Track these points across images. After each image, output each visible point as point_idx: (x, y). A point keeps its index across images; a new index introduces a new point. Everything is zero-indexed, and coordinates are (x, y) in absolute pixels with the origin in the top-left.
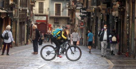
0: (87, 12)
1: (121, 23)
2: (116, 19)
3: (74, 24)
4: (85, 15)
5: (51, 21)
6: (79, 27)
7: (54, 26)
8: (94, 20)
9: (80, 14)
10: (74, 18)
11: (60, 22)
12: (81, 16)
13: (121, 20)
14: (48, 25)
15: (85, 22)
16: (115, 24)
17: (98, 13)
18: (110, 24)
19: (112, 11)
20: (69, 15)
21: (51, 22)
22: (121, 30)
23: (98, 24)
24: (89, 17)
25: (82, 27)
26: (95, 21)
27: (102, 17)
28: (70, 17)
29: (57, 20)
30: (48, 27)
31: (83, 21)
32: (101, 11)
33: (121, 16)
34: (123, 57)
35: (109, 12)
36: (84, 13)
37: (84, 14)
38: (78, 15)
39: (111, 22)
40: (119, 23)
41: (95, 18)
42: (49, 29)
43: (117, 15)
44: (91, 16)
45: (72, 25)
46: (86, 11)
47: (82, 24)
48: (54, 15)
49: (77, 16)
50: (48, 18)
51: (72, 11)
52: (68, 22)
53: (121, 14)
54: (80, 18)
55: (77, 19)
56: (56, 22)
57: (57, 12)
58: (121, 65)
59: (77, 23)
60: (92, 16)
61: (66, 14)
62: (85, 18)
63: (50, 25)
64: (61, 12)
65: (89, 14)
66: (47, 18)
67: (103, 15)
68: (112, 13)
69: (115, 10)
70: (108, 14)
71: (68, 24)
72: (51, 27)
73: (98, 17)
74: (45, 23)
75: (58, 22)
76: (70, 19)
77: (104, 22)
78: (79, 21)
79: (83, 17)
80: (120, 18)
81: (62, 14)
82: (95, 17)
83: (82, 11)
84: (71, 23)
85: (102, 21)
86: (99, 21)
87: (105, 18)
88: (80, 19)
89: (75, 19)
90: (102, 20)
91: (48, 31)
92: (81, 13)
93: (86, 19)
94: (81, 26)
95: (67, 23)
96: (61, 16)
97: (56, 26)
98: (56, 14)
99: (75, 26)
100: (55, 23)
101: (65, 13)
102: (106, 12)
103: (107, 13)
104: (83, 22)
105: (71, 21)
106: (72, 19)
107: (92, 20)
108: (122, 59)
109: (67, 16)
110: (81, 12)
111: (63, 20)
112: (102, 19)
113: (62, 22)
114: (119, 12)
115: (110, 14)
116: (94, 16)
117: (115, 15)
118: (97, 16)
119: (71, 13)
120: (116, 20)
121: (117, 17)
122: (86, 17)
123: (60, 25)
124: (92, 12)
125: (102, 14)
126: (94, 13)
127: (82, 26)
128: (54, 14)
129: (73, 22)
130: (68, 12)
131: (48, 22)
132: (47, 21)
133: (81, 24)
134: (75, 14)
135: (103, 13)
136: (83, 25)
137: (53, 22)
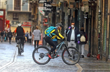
0: (52, 6)
1: (92, 20)
2: (86, 15)
3: (36, 20)
4: (50, 10)
5: (9, 16)
6: (42, 24)
7: (13, 22)
8: (60, 16)
9: (43, 9)
10: (36, 13)
11: (19, 18)
12: (44, 11)
13: (91, 16)
14: (5, 21)
15: (49, 18)
16: (84, 20)
17: (65, 8)
18: (79, 21)
19: (81, 6)
20: (30, 9)
21: (9, 18)
22: (92, 28)
23: (64, 21)
24: (54, 12)
25: (46, 24)
26: (61, 18)
27: (69, 12)
28: (31, 11)
29: (16, 15)
30: (5, 23)
31: (47, 16)
32: (68, 5)
33: (91, 12)
34: (93, 60)
35: (78, 6)
36: (49, 7)
37: (48, 9)
38: (41, 9)
39: (80, 19)
40: (89, 20)
41: (61, 14)
42: (6, 26)
43: (87, 11)
44: (56, 11)
45: (34, 21)
46: (50, 6)
47: (46, 21)
48: (13, 10)
49: (40, 11)
50: (6, 12)
51: (34, 5)
52: (30, 18)
53: (92, 10)
54: (43, 13)
55: (40, 15)
56: (15, 17)
57: (17, 6)
58: (91, 69)
59: (40, 19)
60: (58, 11)
61: (27, 9)
62: (49, 13)
63: (9, 21)
64: (21, 6)
65: (54, 9)
66: (4, 13)
67: (70, 11)
68: (81, 8)
69: (85, 5)
70: (76, 10)
71: (30, 20)
72: (9, 24)
73: (64, 13)
74: (2, 19)
75: (17, 18)
76: (32, 14)
77: (71, 18)
78: (42, 16)
79: (47, 12)
80: (90, 14)
81: (23, 8)
82: (62, 12)
83: (46, 5)
84: (33, 19)
85: (70, 18)
86: (66, 18)
87: (73, 14)
88: (44, 15)
89: (37, 15)
90: (69, 16)
91: (6, 29)
92: (45, 8)
93: (50, 15)
94: (44, 23)
95: (28, 19)
96: (21, 10)
97: (15, 23)
98: (15, 9)
99: (38, 23)
100: (14, 19)
101: (26, 7)
102: (74, 7)
103: (76, 8)
104: (47, 18)
105: (33, 16)
106: (34, 15)
107: (57, 16)
108: (93, 62)
109: (28, 11)
110: (44, 6)
111: (24, 16)
112: (69, 14)
113: (22, 18)
114: (89, 6)
115: (79, 9)
116: (60, 12)
117: (85, 10)
118: (64, 11)
119: (33, 8)
120: (85, 17)
121: (87, 13)
122: (51, 12)
123: (20, 21)
124: (58, 6)
125: (69, 9)
126: (60, 8)
127: (46, 22)
128: (12, 8)
129: (36, 18)
130: (30, 6)
131: (6, 18)
132: (4, 16)
133: (44, 21)
134: (38, 8)
135: (71, 8)
136: (48, 22)
137: (12, 18)
